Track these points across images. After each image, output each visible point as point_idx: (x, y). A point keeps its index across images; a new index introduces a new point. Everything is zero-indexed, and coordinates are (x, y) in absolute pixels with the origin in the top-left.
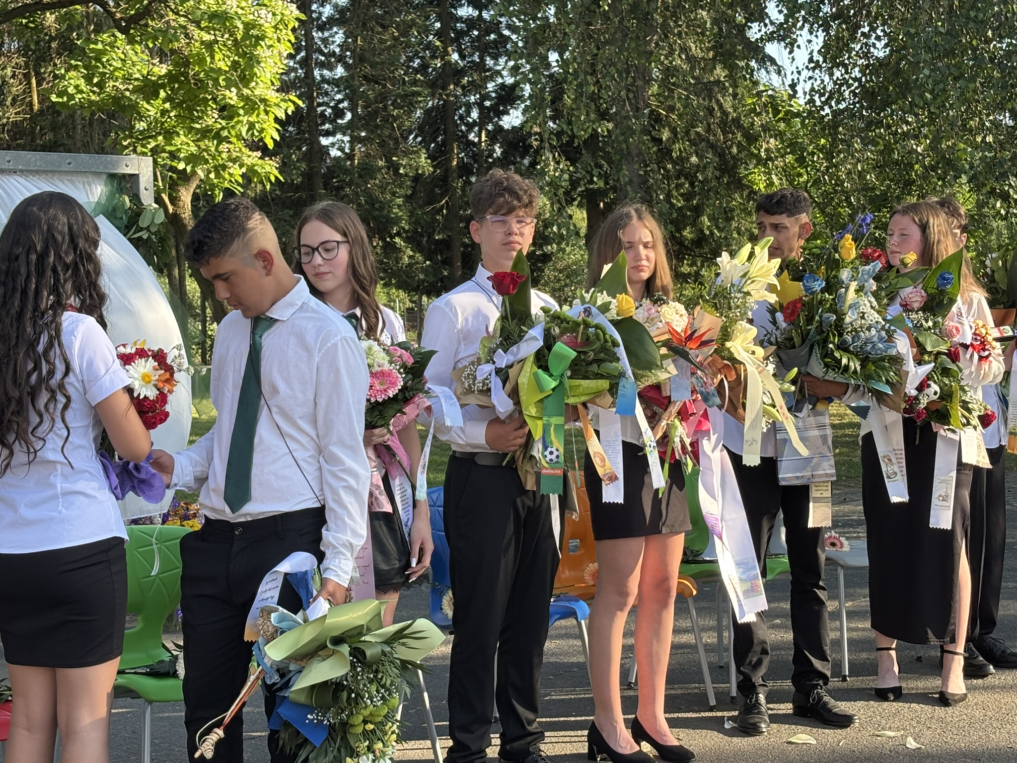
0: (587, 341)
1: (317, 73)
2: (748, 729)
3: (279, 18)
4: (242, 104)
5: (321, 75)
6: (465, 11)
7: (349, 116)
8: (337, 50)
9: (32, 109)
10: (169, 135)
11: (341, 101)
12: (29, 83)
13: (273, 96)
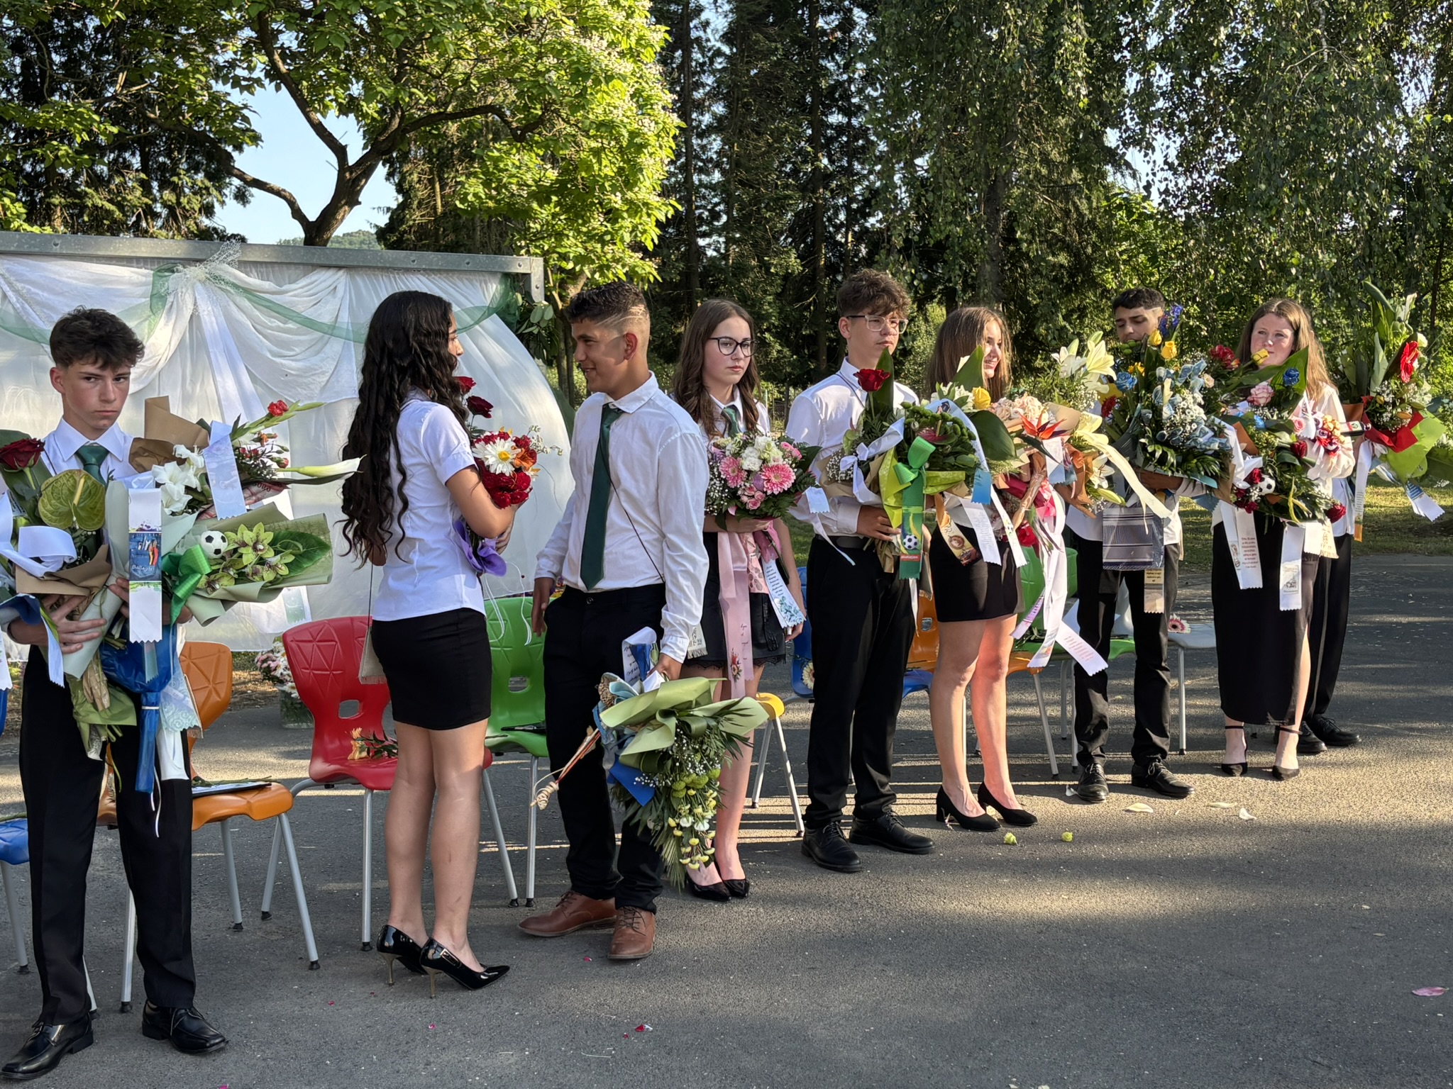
0: (945, 435)
1: (695, 178)
2: (1087, 795)
3: (661, 126)
4: (626, 208)
5: (700, 180)
6: (836, 118)
7: (724, 218)
8: (714, 156)
9: (435, 212)
10: (560, 236)
11: (717, 204)
12: (433, 188)
13: (654, 200)
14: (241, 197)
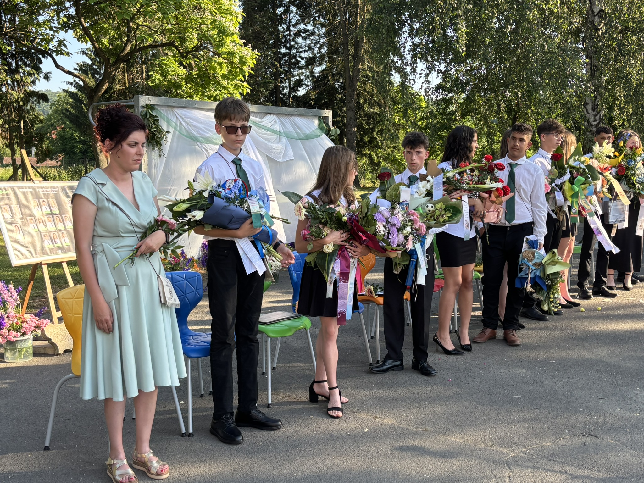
9: (125, 85)
12: (124, 75)
14: (47, 77)
